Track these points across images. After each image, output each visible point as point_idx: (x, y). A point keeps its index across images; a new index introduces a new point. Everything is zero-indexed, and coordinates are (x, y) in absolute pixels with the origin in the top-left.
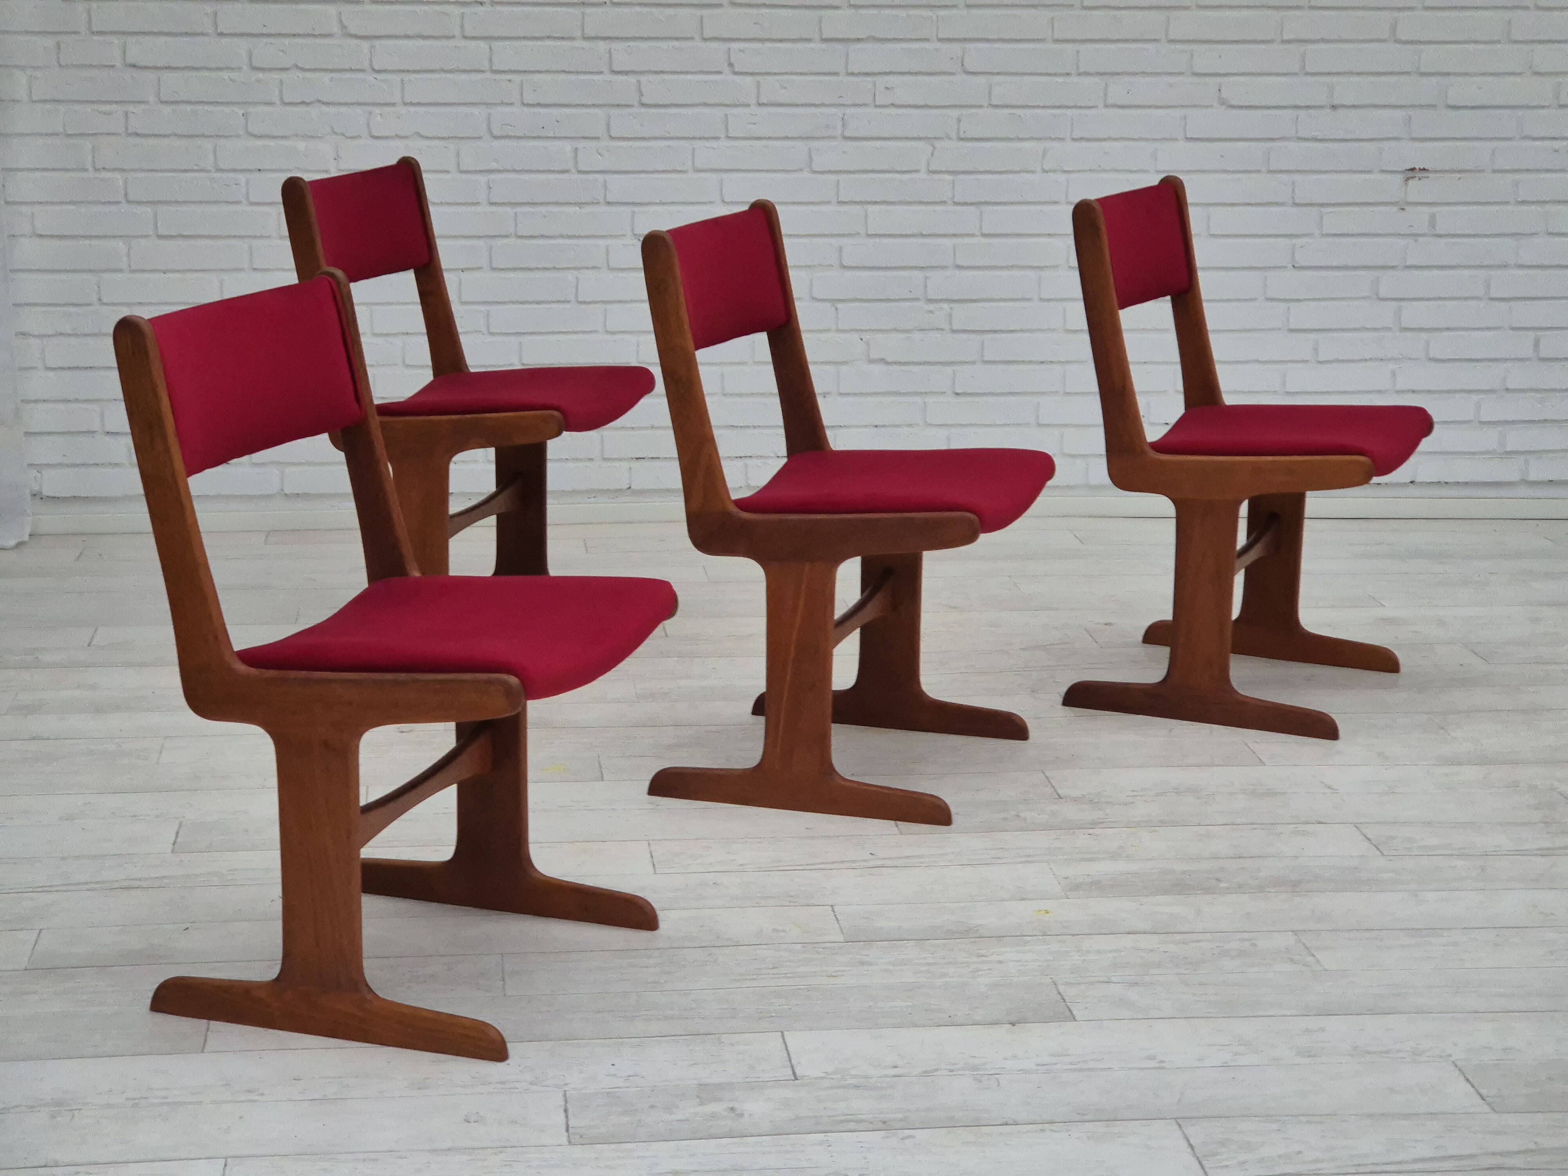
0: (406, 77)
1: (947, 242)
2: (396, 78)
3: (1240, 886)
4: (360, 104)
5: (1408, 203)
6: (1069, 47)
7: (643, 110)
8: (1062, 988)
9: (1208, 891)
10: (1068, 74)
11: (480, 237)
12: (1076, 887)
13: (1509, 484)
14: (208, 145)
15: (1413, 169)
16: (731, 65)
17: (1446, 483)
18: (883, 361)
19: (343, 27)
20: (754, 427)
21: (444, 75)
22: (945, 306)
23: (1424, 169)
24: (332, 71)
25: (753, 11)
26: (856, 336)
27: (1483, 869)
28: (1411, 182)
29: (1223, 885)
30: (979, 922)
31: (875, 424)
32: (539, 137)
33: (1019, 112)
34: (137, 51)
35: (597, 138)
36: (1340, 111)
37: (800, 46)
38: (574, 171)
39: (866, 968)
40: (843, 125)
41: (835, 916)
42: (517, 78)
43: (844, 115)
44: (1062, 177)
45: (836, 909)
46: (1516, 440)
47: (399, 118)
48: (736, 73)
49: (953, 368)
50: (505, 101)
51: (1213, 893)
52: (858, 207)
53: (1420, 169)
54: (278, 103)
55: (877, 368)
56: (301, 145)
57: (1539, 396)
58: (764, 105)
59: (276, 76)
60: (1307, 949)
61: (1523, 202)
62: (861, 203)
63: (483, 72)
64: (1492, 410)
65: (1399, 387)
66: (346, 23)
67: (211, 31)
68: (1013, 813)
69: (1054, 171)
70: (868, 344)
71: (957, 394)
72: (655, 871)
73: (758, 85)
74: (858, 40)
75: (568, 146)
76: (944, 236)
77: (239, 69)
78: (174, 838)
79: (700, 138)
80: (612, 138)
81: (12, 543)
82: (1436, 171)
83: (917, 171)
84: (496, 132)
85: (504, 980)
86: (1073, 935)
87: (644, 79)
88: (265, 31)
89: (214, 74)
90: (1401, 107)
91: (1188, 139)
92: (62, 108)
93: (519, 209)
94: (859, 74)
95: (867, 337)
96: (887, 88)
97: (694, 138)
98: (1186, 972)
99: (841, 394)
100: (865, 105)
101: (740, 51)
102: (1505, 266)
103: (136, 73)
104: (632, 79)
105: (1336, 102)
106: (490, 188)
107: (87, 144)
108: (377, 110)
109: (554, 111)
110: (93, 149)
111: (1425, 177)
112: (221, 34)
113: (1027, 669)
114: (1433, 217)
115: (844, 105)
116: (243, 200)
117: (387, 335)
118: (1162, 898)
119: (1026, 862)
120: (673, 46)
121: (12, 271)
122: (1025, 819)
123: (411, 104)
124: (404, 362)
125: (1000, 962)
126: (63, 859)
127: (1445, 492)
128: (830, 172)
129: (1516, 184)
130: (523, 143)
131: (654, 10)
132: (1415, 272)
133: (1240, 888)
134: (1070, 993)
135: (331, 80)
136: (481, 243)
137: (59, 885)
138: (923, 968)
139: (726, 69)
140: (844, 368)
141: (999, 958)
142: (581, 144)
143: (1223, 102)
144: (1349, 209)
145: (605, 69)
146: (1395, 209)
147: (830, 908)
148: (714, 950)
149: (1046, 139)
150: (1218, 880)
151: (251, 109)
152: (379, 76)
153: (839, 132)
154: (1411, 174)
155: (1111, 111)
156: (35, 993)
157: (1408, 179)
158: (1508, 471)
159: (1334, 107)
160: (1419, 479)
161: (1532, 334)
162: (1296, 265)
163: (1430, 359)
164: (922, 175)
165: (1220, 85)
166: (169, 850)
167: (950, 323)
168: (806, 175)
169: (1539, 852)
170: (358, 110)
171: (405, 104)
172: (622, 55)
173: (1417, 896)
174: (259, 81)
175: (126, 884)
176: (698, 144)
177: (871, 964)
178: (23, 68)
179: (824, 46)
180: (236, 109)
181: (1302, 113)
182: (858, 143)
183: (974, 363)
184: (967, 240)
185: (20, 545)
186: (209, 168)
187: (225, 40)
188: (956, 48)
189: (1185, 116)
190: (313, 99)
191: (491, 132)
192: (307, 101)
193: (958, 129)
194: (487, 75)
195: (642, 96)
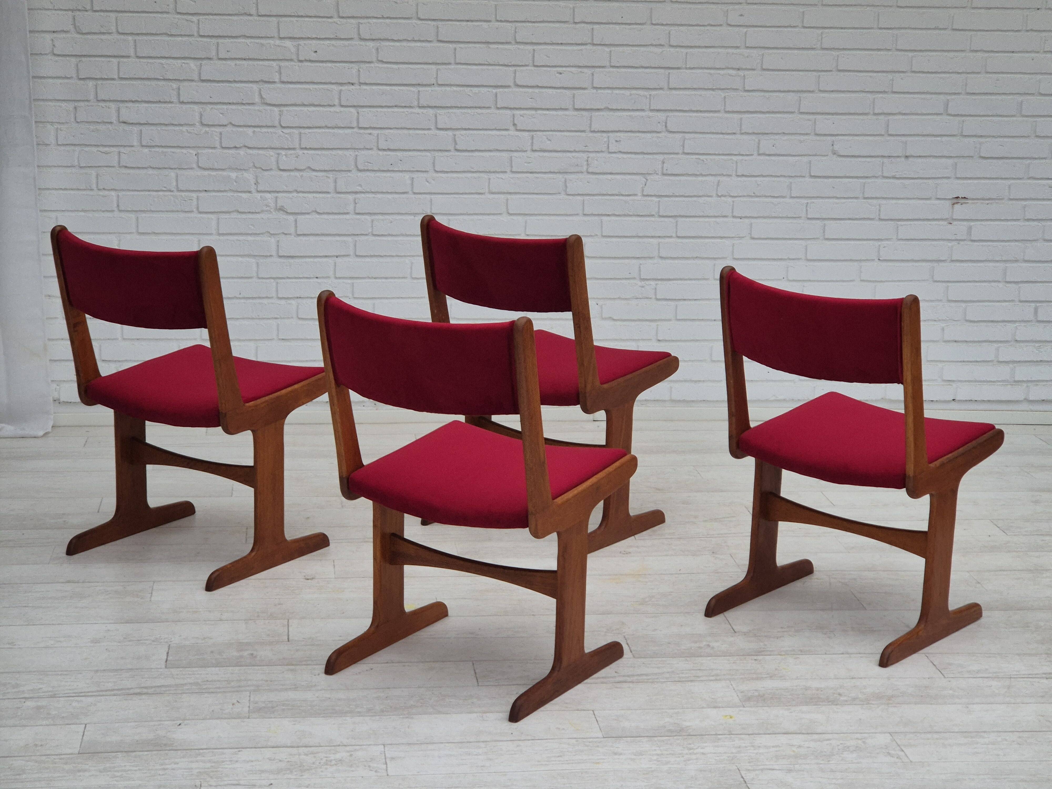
0: (303, 131)
1: (655, 241)
2: (296, 131)
3: (854, 699)
4: (272, 148)
5: (955, 220)
6: (736, 116)
7: (457, 153)
8: (743, 773)
9: (834, 702)
10: (734, 133)
11: (349, 235)
12: (749, 699)
13: (1017, 402)
14: (172, 174)
15: (957, 198)
16: (514, 125)
17: (976, 401)
19: (262, 97)
21: (327, 130)
22: (653, 283)
23: (965, 198)
24: (255, 127)
25: (530, 90)
27: (1009, 687)
28: (956, 206)
29: (842, 698)
30: (688, 724)
32: (388, 171)
33: (702, 157)
34: (128, 113)
35: (426, 171)
36: (910, 159)
37: (560, 113)
38: (410, 192)
39: (616, 757)
40: (588, 164)
41: (596, 718)
42: (375, 132)
43: (588, 157)
44: (730, 200)
45: (596, 712)
46: (1022, 373)
47: (297, 157)
48: (517, 130)
49: (656, 323)
50: (367, 147)
51: (837, 705)
52: (596, 218)
53: (962, 198)
54: (219, 147)
56: (233, 175)
57: (1037, 345)
58: (536, 151)
59: (218, 130)
60: (899, 746)
61: (1028, 220)
62: (598, 215)
63: (353, 128)
64: (1007, 353)
65: (947, 338)
66: (264, 96)
67: (175, 99)
68: (705, 643)
69: (725, 196)
70: (601, 307)
71: (659, 340)
72: (478, 683)
73: (532, 138)
74: (598, 110)
75: (407, 176)
76: (652, 237)
77: (193, 125)
78: (166, 657)
79: (494, 172)
80: (437, 172)
81: (41, 433)
82: (973, 199)
83: (636, 195)
84: (361, 167)
85: (386, 764)
86: (749, 735)
87: (457, 133)
88: (211, 100)
89: (177, 128)
90: (951, 157)
91: (812, 176)
92: (77, 148)
93: (374, 217)
94: (598, 132)
95: (600, 303)
96: (616, 141)
97: (490, 172)
98: (822, 762)
100: (602, 152)
101: (521, 116)
102: (1017, 261)
103: (127, 128)
104: (450, 133)
105: (907, 154)
106: (356, 203)
107: (93, 172)
108: (283, 152)
109: (399, 154)
110: (97, 176)
111: (965, 203)
112: (183, 103)
113: (708, 536)
114: (970, 228)
115: (588, 152)
116: (195, 210)
117: (288, 298)
118: (804, 708)
119: (716, 680)
120: (477, 112)
121: (44, 255)
122: (713, 648)
123: (306, 149)
124: (298, 317)
125: (703, 754)
126: (97, 671)
127: (975, 406)
128: (579, 195)
129: (1025, 207)
130: (378, 174)
131: (465, 88)
132: (958, 264)
133: (854, 701)
134: (749, 776)
135: (254, 132)
136: (349, 239)
137: (95, 692)
138: (655, 758)
139: (512, 128)
141: (702, 751)
142: (415, 175)
143: (834, 153)
144: (916, 222)
145: (433, 127)
146: (945, 223)
147: (592, 712)
148: (520, 743)
149: (720, 175)
150: (840, 694)
151: (200, 151)
152: (286, 131)
153: (585, 168)
154: (955, 201)
155: (762, 158)
156: (85, 771)
157: (953, 204)
158: (1017, 393)
159: (907, 157)
160: (957, 399)
161: (1033, 305)
162: (881, 259)
163: (967, 321)
164: (639, 198)
165: (833, 142)
166: (164, 666)
167: (656, 295)
168: (563, 196)
169: (1044, 676)
170: (271, 153)
171: (302, 149)
172: (444, 118)
173: (967, 707)
174: (206, 132)
175: (138, 691)
176: (492, 176)
177: (621, 754)
178: (52, 123)
179: (576, 113)
180: (191, 151)
181: (885, 160)
182: (597, 176)
183: (670, 320)
184: (667, 240)
185: (46, 434)
186: (173, 189)
187: (184, 106)
188: (662, 116)
189: (810, 161)
190: (241, 145)
191: (357, 167)
192: (238, 146)
193: (663, 168)
194: (356, 130)
195: (457, 144)
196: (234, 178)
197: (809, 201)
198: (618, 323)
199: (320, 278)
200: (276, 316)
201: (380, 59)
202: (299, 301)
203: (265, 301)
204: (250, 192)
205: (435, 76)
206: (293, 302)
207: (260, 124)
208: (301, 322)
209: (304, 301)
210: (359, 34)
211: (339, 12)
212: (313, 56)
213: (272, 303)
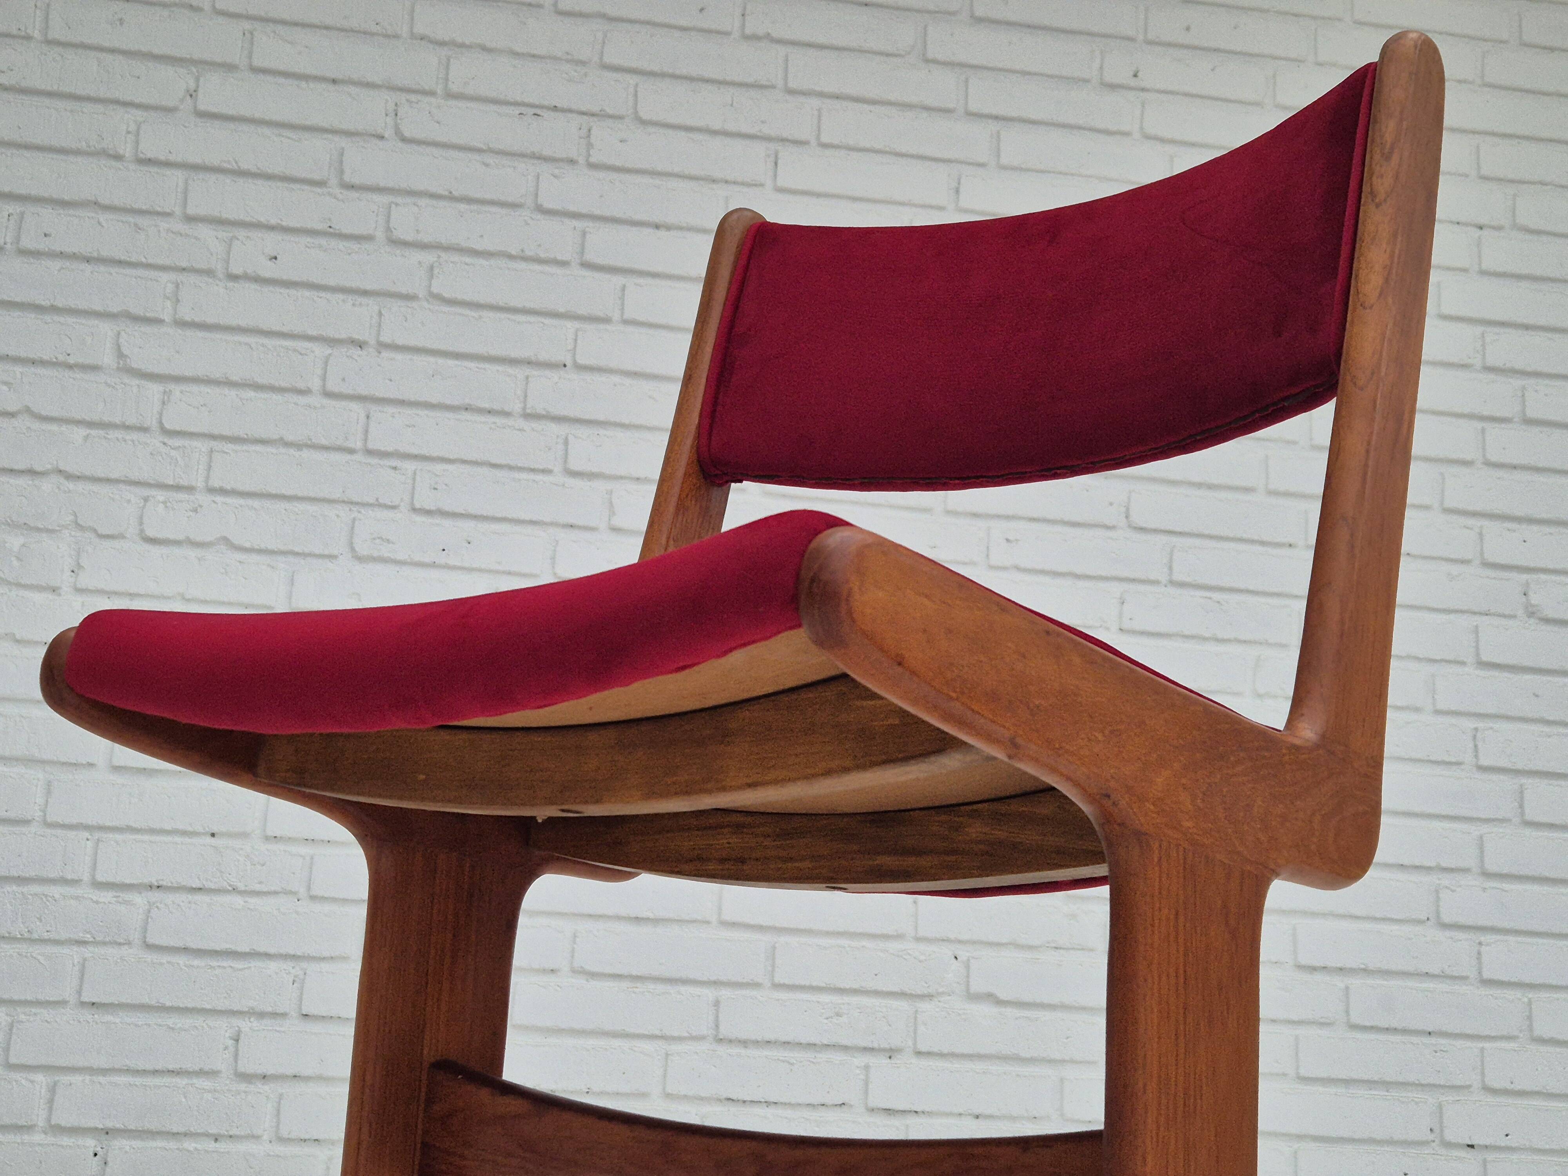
0: (218, 447)
2: (200, 446)
4: (131, 483)
7: (615, 539)
18: (991, 998)
19: (121, 355)
20: (768, 1103)
21: (282, 451)
24: (90, 424)
26: (946, 951)
31: (977, 1111)
32: (434, 565)
33: (1213, 597)
42: (408, 466)
47: (195, 511)
50: (382, 502)
55: (985, 1010)
56: (15, 541)
63: (351, 451)
66: (125, 351)
69: (1274, 696)
70: (968, 967)
84: (363, 549)
87: (618, 487)
91: (1483, 665)
94: (964, 514)
95: (965, 953)
96: (1008, 540)
99: (919, 1053)
104: (600, 486)
108: (159, 496)
109: (466, 525)
123: (221, 491)
135: (87, 437)
140: (924, 1006)
143: (1531, 612)
145: (558, 468)
149: (1259, 644)
152: (170, 441)
165: (1527, 584)
170: (127, 492)
171: (210, 490)
172: (586, 449)
188: (1118, 487)
189: (1477, 627)
190: (49, 467)
191: (353, 549)
192: (38, 468)
193: (1121, 615)
194: (359, 457)
195: (614, 513)
196: (16, 549)
197: (1481, 725)
198: (1009, 1011)
199: (223, 835)
200: (81, 936)
201: (435, 290)
202: (155, 896)
203: (56, 891)
204: (54, 590)
205: (570, 347)
206: (139, 900)
207: (106, 419)
208: (151, 957)
209: (170, 898)
210: (388, 229)
211: (342, 172)
212: (268, 270)
213: (77, 898)
